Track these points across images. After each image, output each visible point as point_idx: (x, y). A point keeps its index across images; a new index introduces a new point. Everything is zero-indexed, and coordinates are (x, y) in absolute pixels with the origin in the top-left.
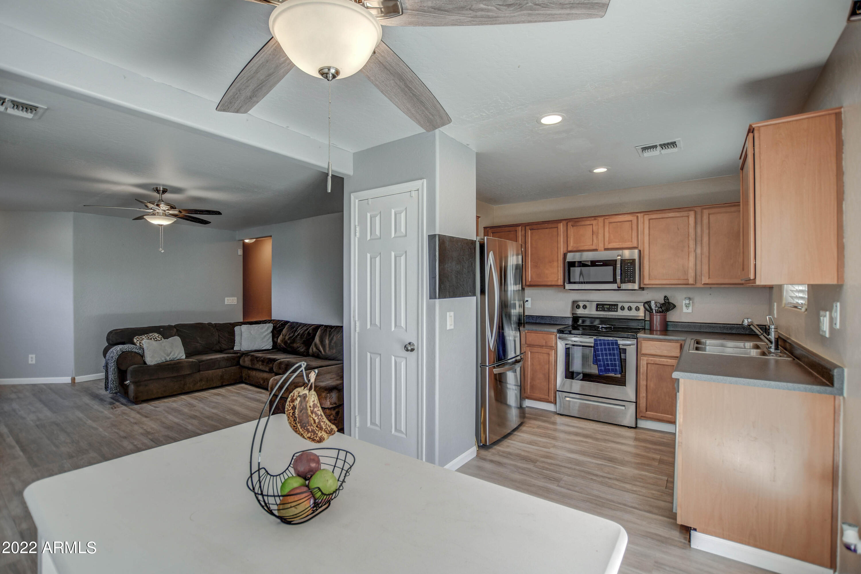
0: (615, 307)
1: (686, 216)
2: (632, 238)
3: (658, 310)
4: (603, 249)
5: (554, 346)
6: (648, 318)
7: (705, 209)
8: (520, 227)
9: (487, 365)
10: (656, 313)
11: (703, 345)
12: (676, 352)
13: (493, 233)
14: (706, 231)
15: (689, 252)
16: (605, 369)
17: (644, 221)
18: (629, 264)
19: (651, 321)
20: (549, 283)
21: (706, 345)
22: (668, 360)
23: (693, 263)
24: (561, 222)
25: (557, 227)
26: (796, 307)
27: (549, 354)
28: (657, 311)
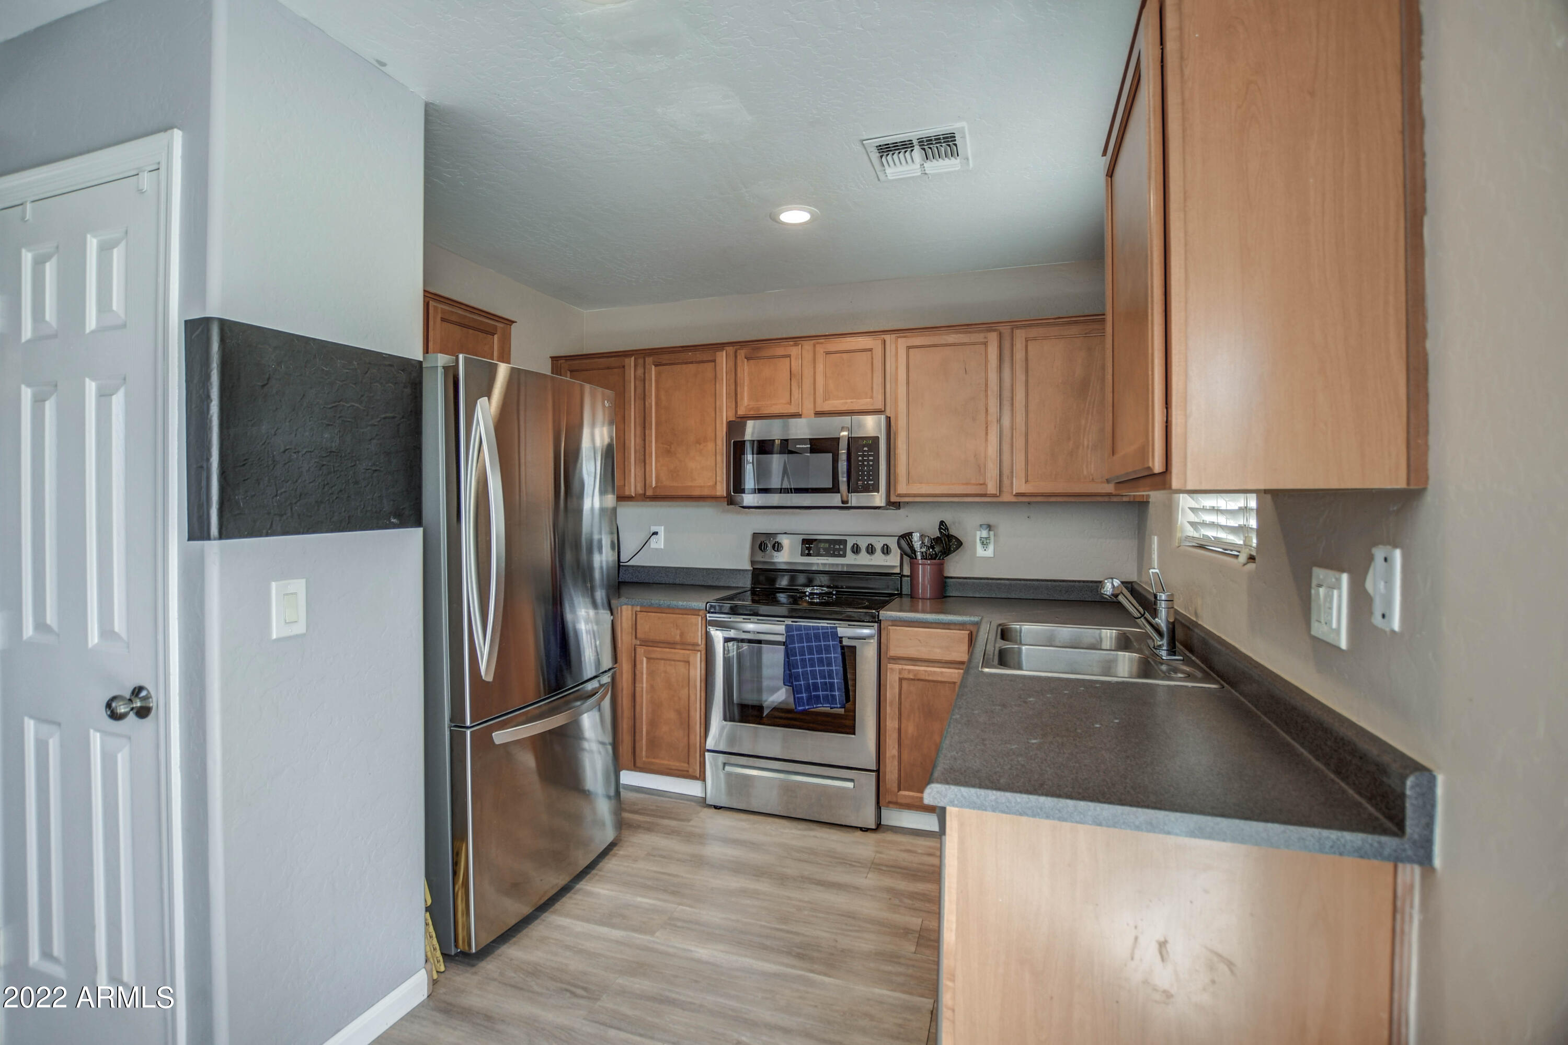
0: (842, 547)
1: (982, 343)
2: (872, 388)
3: (926, 553)
4: (812, 412)
5: (700, 643)
6: (907, 572)
7: (1018, 327)
8: (633, 359)
9: (468, 723)
10: (922, 559)
11: (1016, 643)
12: (960, 653)
13: (571, 371)
14: (1020, 377)
15: (987, 423)
16: (810, 699)
17: (898, 348)
18: (866, 449)
19: (913, 576)
20: (697, 493)
21: (1021, 644)
22: (944, 670)
23: (996, 449)
24: (722, 350)
25: (714, 361)
26: (1202, 547)
27: (688, 662)
28: (924, 554)
